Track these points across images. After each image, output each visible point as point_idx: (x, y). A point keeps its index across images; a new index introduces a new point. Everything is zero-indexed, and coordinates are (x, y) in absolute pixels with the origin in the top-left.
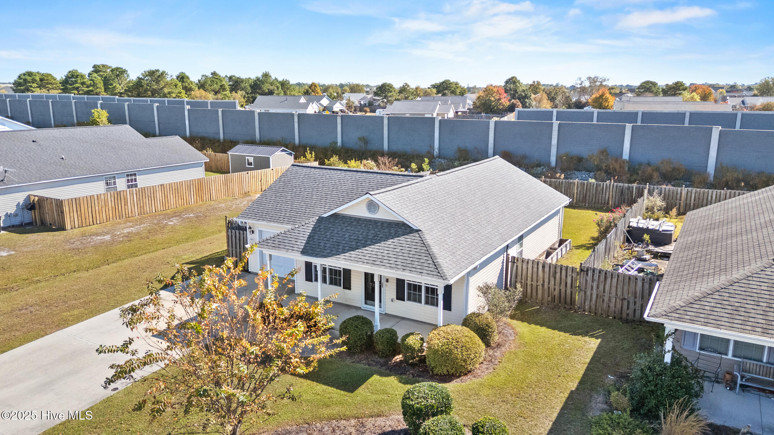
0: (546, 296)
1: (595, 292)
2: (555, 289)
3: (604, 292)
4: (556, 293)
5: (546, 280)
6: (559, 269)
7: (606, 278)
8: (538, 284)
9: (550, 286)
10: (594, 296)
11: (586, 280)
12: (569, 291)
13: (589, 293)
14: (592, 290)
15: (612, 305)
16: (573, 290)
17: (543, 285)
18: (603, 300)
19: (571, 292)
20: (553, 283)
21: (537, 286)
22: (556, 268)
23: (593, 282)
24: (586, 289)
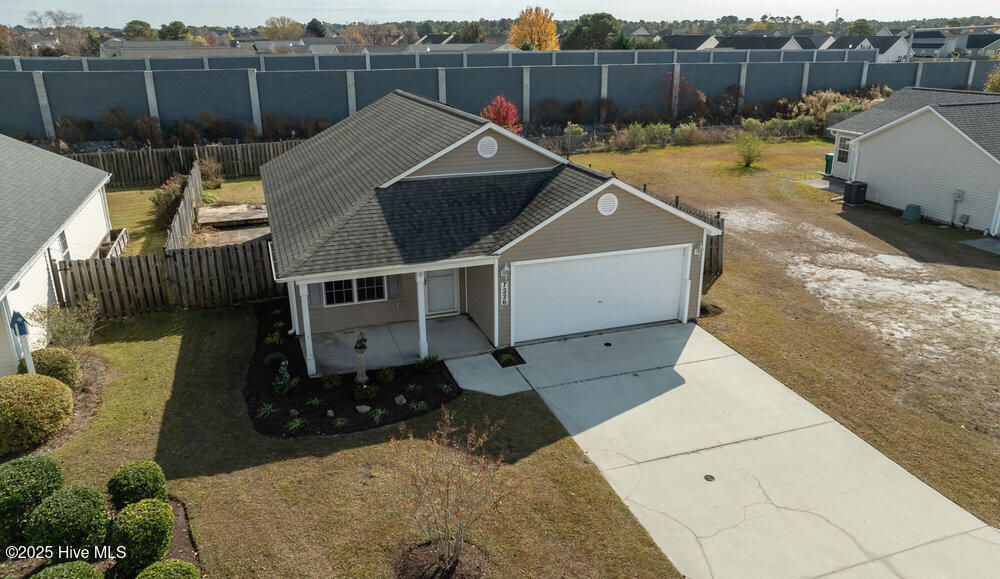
0: (126, 301)
1: (190, 279)
2: (136, 291)
3: (202, 276)
4: (140, 294)
5: (122, 282)
6: (136, 261)
7: (200, 258)
8: (111, 289)
9: (129, 288)
10: (191, 285)
11: (176, 267)
12: (156, 288)
13: (183, 283)
14: (186, 277)
15: (216, 289)
16: (161, 285)
17: (119, 290)
18: (204, 287)
19: (160, 288)
20: (132, 283)
21: (110, 293)
22: (131, 262)
23: (184, 267)
24: (178, 278)
